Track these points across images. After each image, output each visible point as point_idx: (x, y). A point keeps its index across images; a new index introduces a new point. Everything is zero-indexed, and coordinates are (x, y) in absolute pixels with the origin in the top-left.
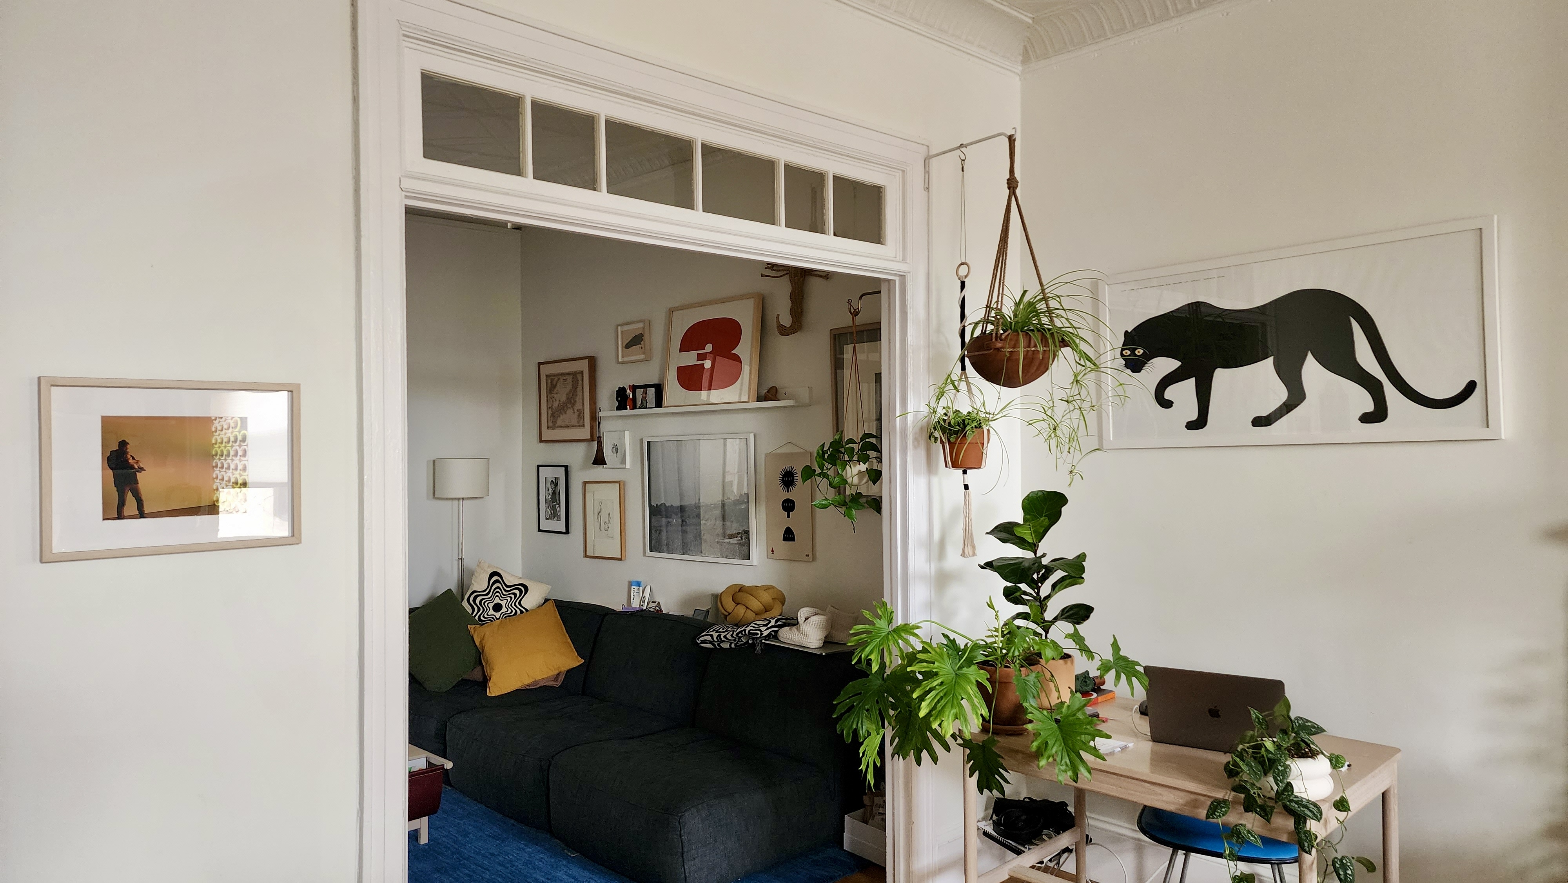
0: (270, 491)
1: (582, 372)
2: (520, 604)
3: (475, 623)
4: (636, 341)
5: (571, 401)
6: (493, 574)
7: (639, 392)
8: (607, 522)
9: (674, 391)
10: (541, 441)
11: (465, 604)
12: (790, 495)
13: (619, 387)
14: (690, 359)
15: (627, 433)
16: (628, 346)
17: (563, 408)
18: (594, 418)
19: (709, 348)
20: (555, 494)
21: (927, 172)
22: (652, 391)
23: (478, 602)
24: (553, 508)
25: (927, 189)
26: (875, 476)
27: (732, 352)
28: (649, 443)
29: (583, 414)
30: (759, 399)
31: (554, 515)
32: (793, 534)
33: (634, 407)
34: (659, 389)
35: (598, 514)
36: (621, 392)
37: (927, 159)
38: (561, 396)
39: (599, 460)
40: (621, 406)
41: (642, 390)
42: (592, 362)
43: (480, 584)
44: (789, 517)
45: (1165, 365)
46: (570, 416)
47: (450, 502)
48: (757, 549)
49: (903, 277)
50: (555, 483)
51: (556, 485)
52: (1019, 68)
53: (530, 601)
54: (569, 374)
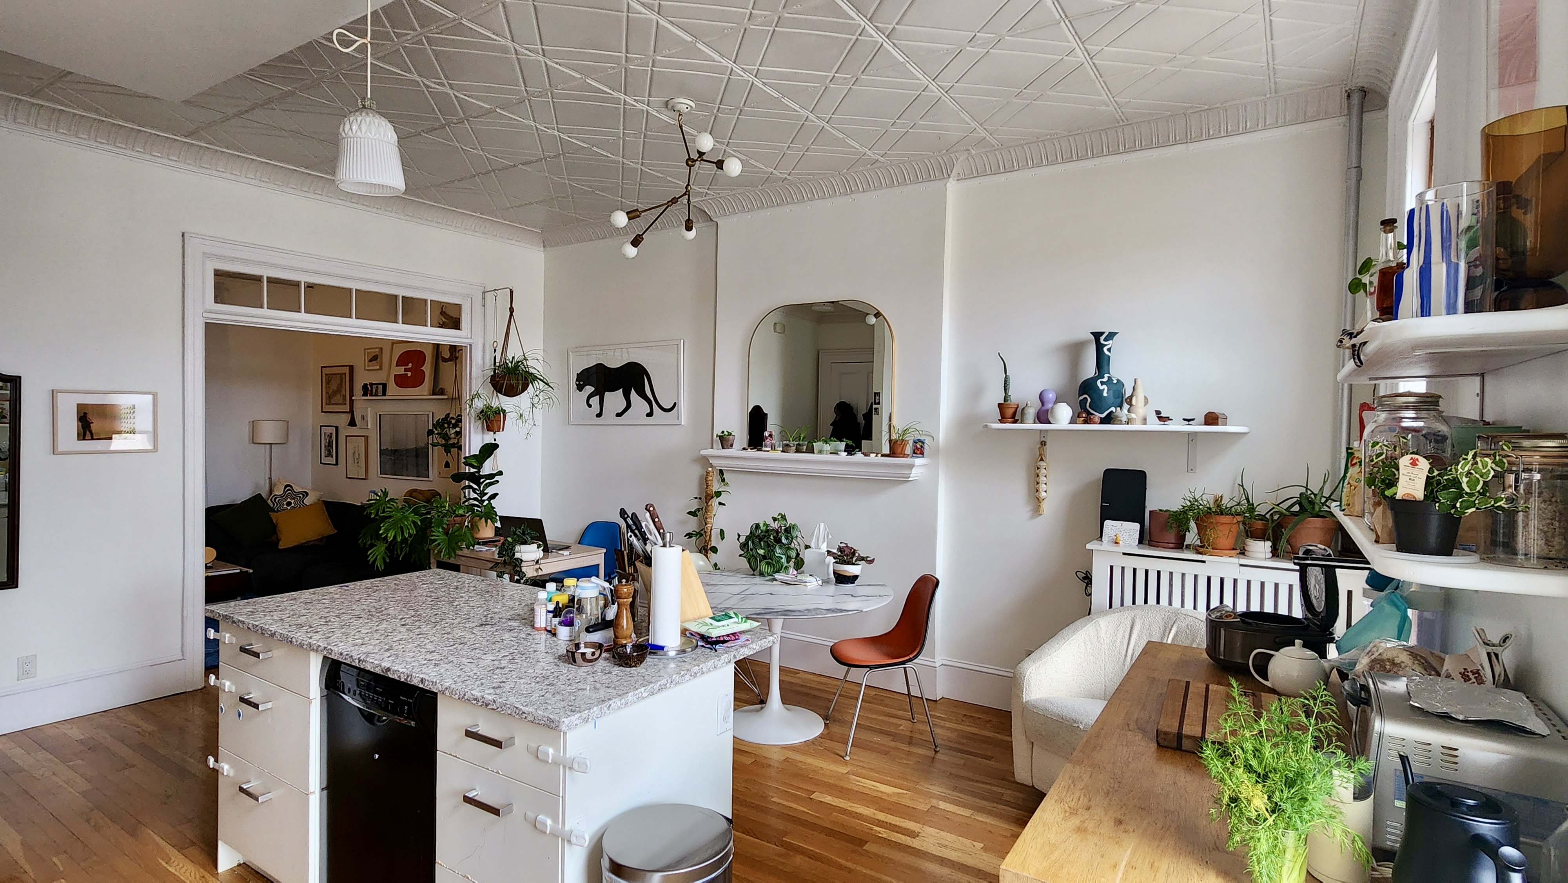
0: (145, 436)
1: (345, 374)
2: (303, 502)
3: (275, 511)
4: (374, 358)
5: (339, 390)
6: (286, 486)
7: (374, 386)
8: (359, 458)
9: (392, 389)
10: (322, 412)
11: (269, 501)
13: (365, 384)
14: (401, 370)
15: (369, 409)
16: (370, 361)
17: (335, 393)
18: (352, 401)
19: (410, 365)
20: (330, 444)
21: (484, 298)
22: (381, 387)
23: (277, 500)
24: (329, 451)
25: (484, 306)
26: (458, 434)
28: (380, 415)
29: (346, 398)
30: (434, 394)
31: (329, 455)
32: (449, 464)
33: (371, 395)
34: (384, 386)
35: (353, 454)
36: (365, 387)
37: (484, 293)
38: (334, 386)
39: (352, 423)
40: (365, 394)
41: (376, 386)
42: (351, 368)
43: (279, 491)
45: (590, 389)
46: (338, 398)
47: (264, 446)
48: (433, 472)
49: (471, 346)
50: (330, 436)
51: (331, 437)
52: (542, 249)
53: (307, 501)
54: (338, 374)
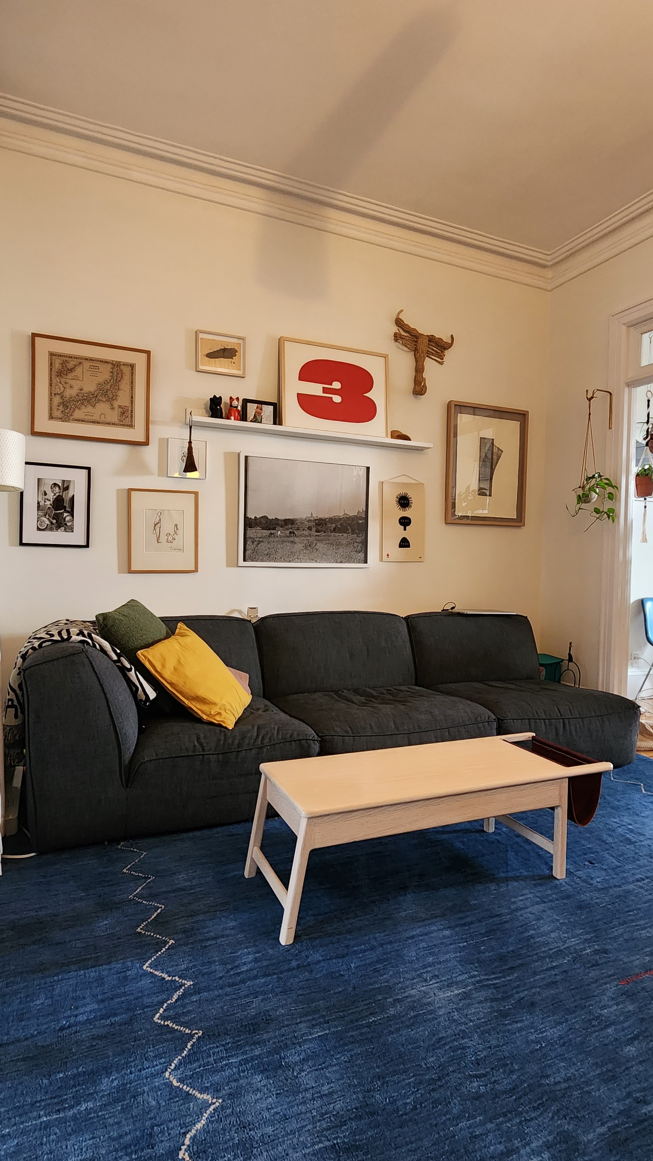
5: (106, 392)
8: (172, 533)
9: (296, 413)
10: (34, 433)
12: (407, 513)
13: (215, 396)
14: (313, 389)
17: (85, 399)
19: (338, 384)
20: (61, 501)
22: (268, 410)
24: (57, 517)
27: (365, 395)
28: (246, 458)
29: (132, 412)
31: (58, 525)
32: (408, 542)
35: (155, 525)
38: (85, 384)
41: (256, 405)
42: (149, 357)
44: (405, 529)
46: (103, 411)
48: (374, 555)
50: (62, 487)
51: (66, 489)
54: (102, 362)
